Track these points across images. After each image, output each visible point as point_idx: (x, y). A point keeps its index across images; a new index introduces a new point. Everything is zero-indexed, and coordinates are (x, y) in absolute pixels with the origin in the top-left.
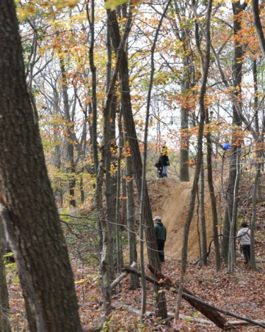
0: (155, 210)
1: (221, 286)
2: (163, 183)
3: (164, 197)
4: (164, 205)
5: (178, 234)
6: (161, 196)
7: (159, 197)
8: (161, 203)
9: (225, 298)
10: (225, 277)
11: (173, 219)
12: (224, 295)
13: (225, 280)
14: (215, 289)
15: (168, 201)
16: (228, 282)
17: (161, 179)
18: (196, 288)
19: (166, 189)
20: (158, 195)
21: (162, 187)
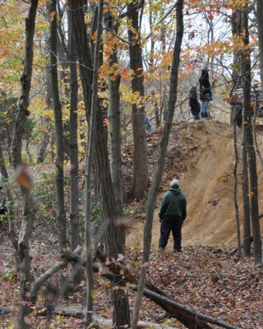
0: (186, 170)
1: (246, 286)
2: (200, 128)
3: (200, 150)
4: (200, 163)
5: (217, 206)
6: (195, 148)
7: (192, 150)
8: (194, 160)
9: (247, 304)
10: (254, 273)
11: (212, 183)
12: (248, 299)
13: (253, 276)
14: (237, 290)
15: (206, 156)
16: (257, 280)
17: (197, 121)
18: (209, 288)
19: (204, 138)
20: (191, 147)
21: (198, 134)
